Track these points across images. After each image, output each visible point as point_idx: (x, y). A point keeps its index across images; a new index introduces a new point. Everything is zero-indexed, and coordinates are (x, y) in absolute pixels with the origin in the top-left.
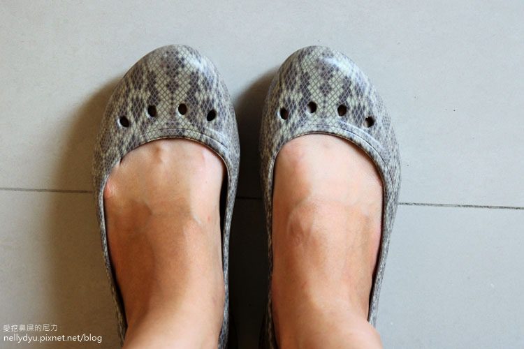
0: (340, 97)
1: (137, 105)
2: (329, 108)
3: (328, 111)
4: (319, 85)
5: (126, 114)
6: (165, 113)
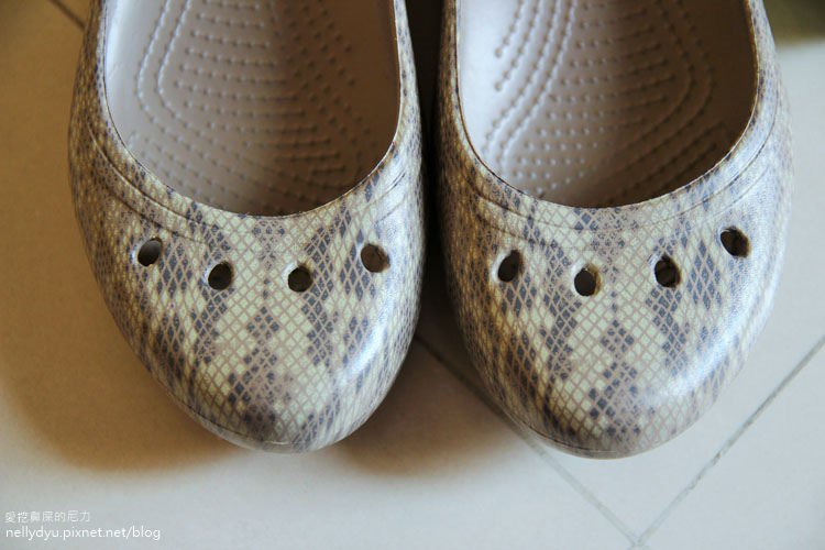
0: (224, 309)
1: (705, 288)
2: (255, 280)
3: (255, 273)
4: (282, 334)
5: (732, 267)
6: (630, 271)
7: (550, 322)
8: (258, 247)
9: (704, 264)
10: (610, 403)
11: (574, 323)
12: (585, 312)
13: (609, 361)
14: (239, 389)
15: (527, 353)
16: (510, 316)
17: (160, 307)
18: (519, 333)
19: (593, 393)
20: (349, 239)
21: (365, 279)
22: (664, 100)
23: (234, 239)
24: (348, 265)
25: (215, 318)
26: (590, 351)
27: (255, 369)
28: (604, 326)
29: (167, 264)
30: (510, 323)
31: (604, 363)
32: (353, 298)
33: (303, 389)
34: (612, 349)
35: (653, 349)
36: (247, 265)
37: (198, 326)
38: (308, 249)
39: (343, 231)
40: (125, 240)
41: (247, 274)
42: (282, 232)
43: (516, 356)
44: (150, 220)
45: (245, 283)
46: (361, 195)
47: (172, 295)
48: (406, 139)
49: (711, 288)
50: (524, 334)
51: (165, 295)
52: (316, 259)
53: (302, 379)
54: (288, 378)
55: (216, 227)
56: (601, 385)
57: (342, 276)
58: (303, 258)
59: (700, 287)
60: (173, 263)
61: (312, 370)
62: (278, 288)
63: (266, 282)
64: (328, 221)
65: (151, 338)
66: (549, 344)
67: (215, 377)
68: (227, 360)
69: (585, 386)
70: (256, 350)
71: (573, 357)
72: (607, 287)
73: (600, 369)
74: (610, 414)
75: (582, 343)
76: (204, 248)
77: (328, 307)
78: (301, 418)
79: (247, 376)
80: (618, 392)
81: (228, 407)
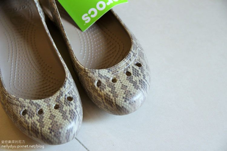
1: (136, 74)
2: (47, 110)
3: (47, 109)
4: (57, 117)
5: (140, 68)
6: (121, 76)
7: (110, 89)
8: (46, 104)
9: (134, 70)
10: (127, 98)
11: (115, 88)
12: (116, 85)
13: (124, 91)
14: (51, 130)
15: (108, 96)
16: (102, 91)
17: (30, 122)
18: (105, 93)
19: (123, 98)
20: (63, 96)
21: (69, 102)
22: (115, 51)
23: (41, 104)
24: (65, 101)
25: (42, 119)
26: (120, 91)
27: (53, 125)
28: (120, 86)
29: (29, 113)
30: (103, 93)
31: (123, 92)
32: (68, 107)
33: (64, 125)
34: (124, 89)
35: (131, 86)
36: (45, 108)
37: (39, 122)
38: (56, 101)
39: (62, 95)
40: (18, 112)
41: (46, 109)
42: (50, 100)
43: (107, 98)
44: (22, 106)
45: (46, 111)
46: (63, 88)
47: (32, 118)
48: (68, 76)
49: (137, 73)
50: (106, 93)
51: (30, 119)
52: (58, 102)
53: (63, 124)
54: (61, 124)
55: (36, 103)
56: (124, 96)
57: (65, 103)
58: (56, 103)
59: (135, 74)
60: (30, 113)
61: (65, 121)
62: (53, 110)
63: (50, 110)
64: (58, 95)
65: (30, 128)
66: (112, 93)
67: (46, 130)
68: (47, 126)
69: (122, 97)
70: (52, 122)
71: (117, 93)
72: (118, 80)
73: (123, 93)
74: (128, 100)
75: (118, 90)
76: (35, 108)
77: (64, 109)
78: (66, 131)
79: (52, 127)
80: (128, 95)
81: (50, 135)
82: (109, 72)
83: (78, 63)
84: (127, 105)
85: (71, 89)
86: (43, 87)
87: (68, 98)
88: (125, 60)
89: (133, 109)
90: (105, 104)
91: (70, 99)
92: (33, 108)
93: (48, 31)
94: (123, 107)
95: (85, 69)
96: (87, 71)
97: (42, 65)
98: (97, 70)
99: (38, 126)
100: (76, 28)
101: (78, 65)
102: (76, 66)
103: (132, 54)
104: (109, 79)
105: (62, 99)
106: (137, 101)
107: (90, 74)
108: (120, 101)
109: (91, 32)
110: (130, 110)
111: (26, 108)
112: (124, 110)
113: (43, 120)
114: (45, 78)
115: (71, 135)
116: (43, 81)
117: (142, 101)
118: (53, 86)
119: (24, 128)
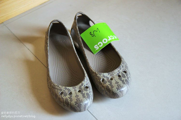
0: (72, 96)
3: (74, 92)
4: (79, 96)
5: (125, 74)
6: (115, 77)
7: (109, 83)
8: (74, 90)
10: (119, 88)
11: (112, 83)
12: (112, 81)
13: (117, 85)
14: (76, 103)
15: (108, 87)
16: (105, 84)
17: (65, 98)
21: (87, 89)
22: (111, 65)
23: (71, 89)
24: (84, 88)
26: (115, 84)
27: (77, 100)
28: (115, 82)
29: (64, 94)
32: (86, 91)
33: (84, 101)
35: (121, 83)
36: (73, 91)
37: (69, 98)
38: (79, 88)
39: (83, 85)
40: (58, 93)
42: (76, 87)
44: (61, 90)
46: (83, 81)
48: (86, 75)
50: (107, 85)
51: (65, 97)
52: (80, 89)
54: (82, 100)
55: (68, 89)
56: (117, 87)
57: (84, 90)
58: (79, 89)
59: (123, 76)
60: (65, 93)
61: (84, 99)
64: (81, 85)
65: (64, 102)
66: (110, 85)
67: (73, 102)
68: (74, 100)
69: (116, 88)
70: (77, 99)
71: (113, 86)
72: (114, 79)
73: (116, 86)
74: (119, 89)
75: (113, 84)
76: (68, 91)
77: (83, 93)
78: (84, 104)
79: (77, 101)
80: (119, 87)
81: (76, 105)
82: (108, 74)
83: (92, 69)
84: (119, 92)
85: (88, 82)
86: (72, 82)
87: (86, 87)
88: (118, 69)
89: (122, 95)
90: (106, 91)
91: (87, 87)
92: (67, 91)
93: (76, 52)
94: (116, 93)
95: (95, 73)
96: (96, 73)
97: (71, 71)
98: (102, 73)
99: (69, 101)
100: (90, 52)
101: (91, 70)
102: (90, 71)
103: (121, 66)
104: (109, 78)
105: (83, 87)
106: (124, 91)
107: (99, 75)
108: (115, 89)
109: (99, 55)
110: (120, 96)
111: (63, 91)
112: (117, 95)
113: (72, 98)
114: (72, 77)
115: (87, 107)
116: (72, 79)
117: (126, 91)
118: (77, 82)
119: (61, 101)
